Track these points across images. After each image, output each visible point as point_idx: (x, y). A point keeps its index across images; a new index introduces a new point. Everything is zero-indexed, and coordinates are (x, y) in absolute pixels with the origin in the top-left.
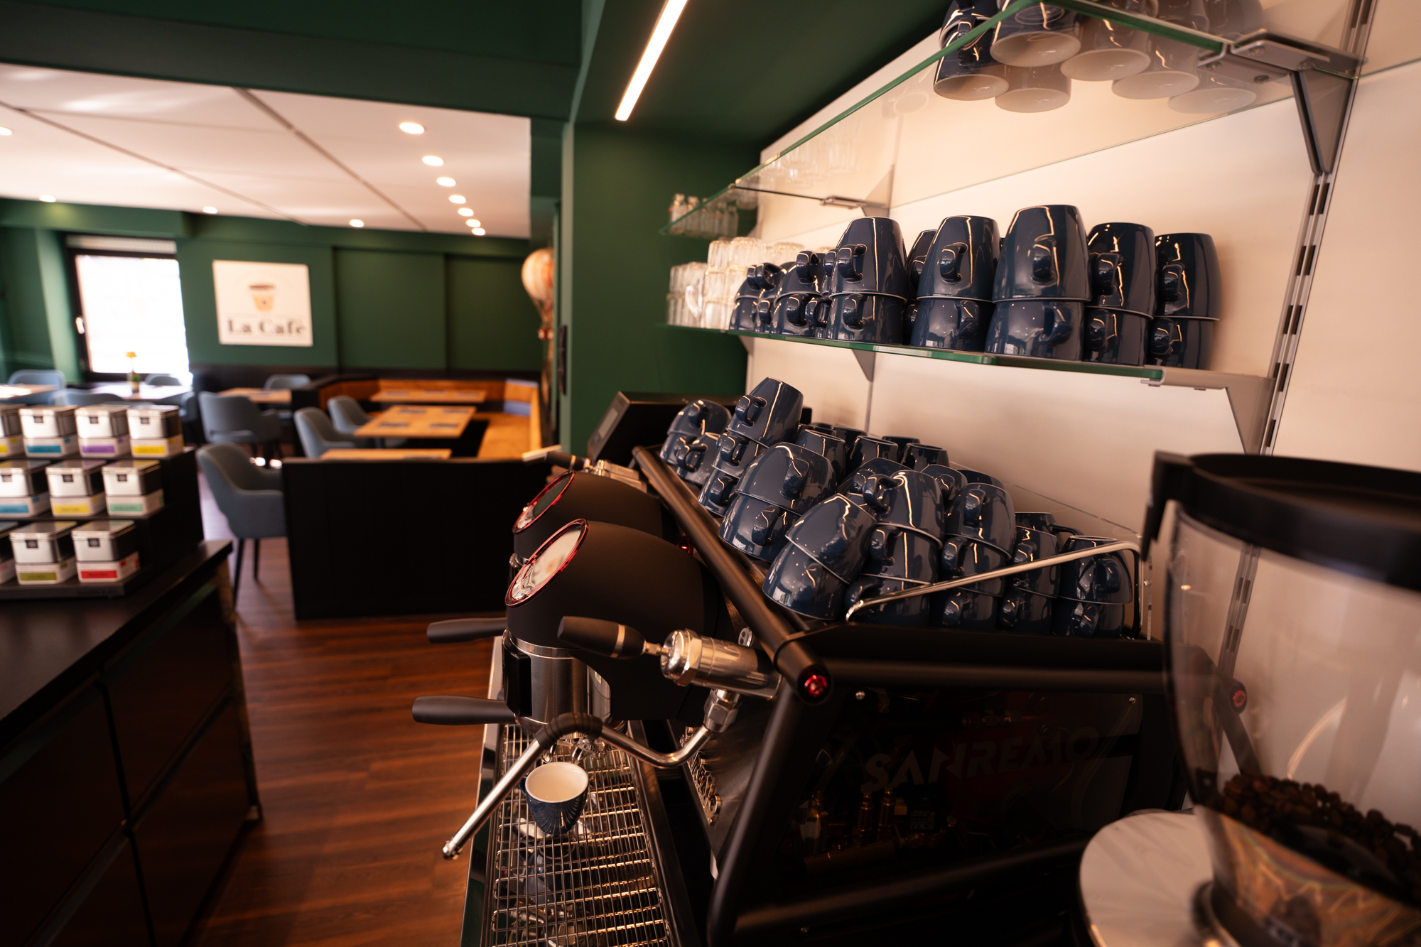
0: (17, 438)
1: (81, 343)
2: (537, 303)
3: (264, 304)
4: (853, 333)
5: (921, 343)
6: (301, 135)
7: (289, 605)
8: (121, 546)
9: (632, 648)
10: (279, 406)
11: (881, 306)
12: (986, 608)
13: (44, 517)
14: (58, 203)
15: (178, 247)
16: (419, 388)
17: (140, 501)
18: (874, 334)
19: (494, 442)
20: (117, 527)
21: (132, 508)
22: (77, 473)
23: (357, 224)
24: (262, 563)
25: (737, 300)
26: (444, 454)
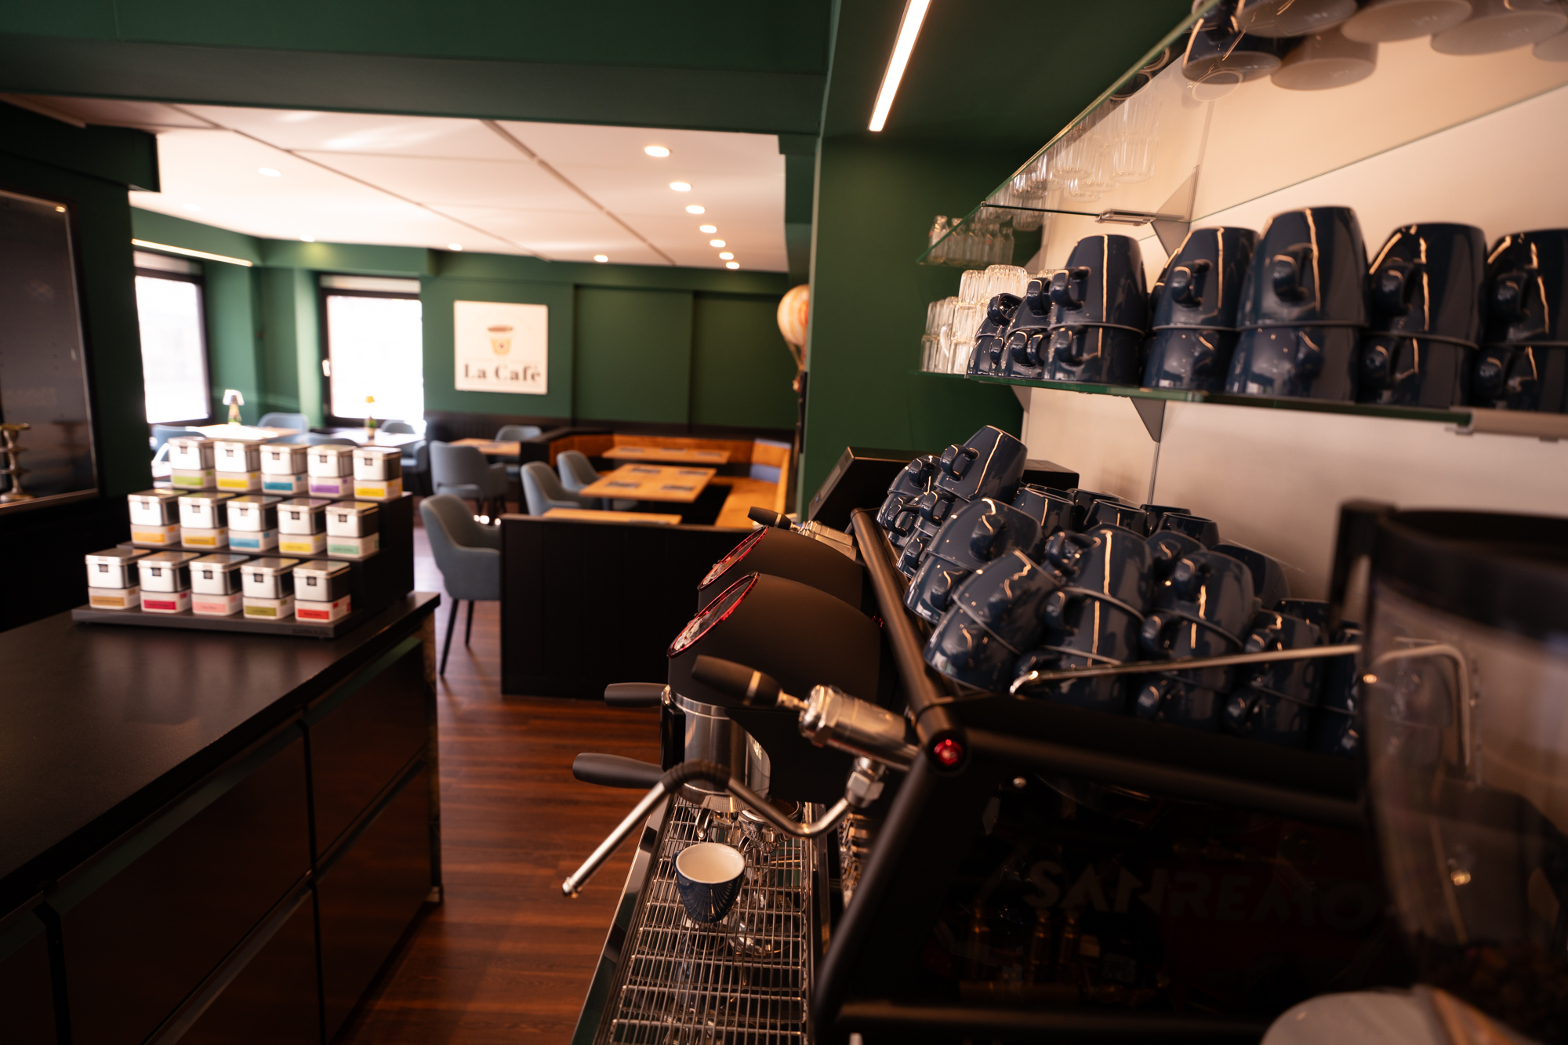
0: (256, 473)
1: (325, 383)
2: (792, 349)
3: (502, 348)
4: (1073, 373)
5: (1154, 383)
6: (543, 164)
7: (496, 677)
8: (337, 587)
9: (766, 697)
10: (508, 460)
11: (1109, 341)
12: (1202, 705)
13: (272, 553)
14: (317, 243)
15: (423, 287)
16: (656, 445)
17: (357, 543)
18: (1099, 373)
19: (734, 511)
20: (334, 567)
21: (349, 550)
22: (304, 510)
23: (602, 259)
24: (474, 628)
25: (978, 338)
26: (674, 520)
